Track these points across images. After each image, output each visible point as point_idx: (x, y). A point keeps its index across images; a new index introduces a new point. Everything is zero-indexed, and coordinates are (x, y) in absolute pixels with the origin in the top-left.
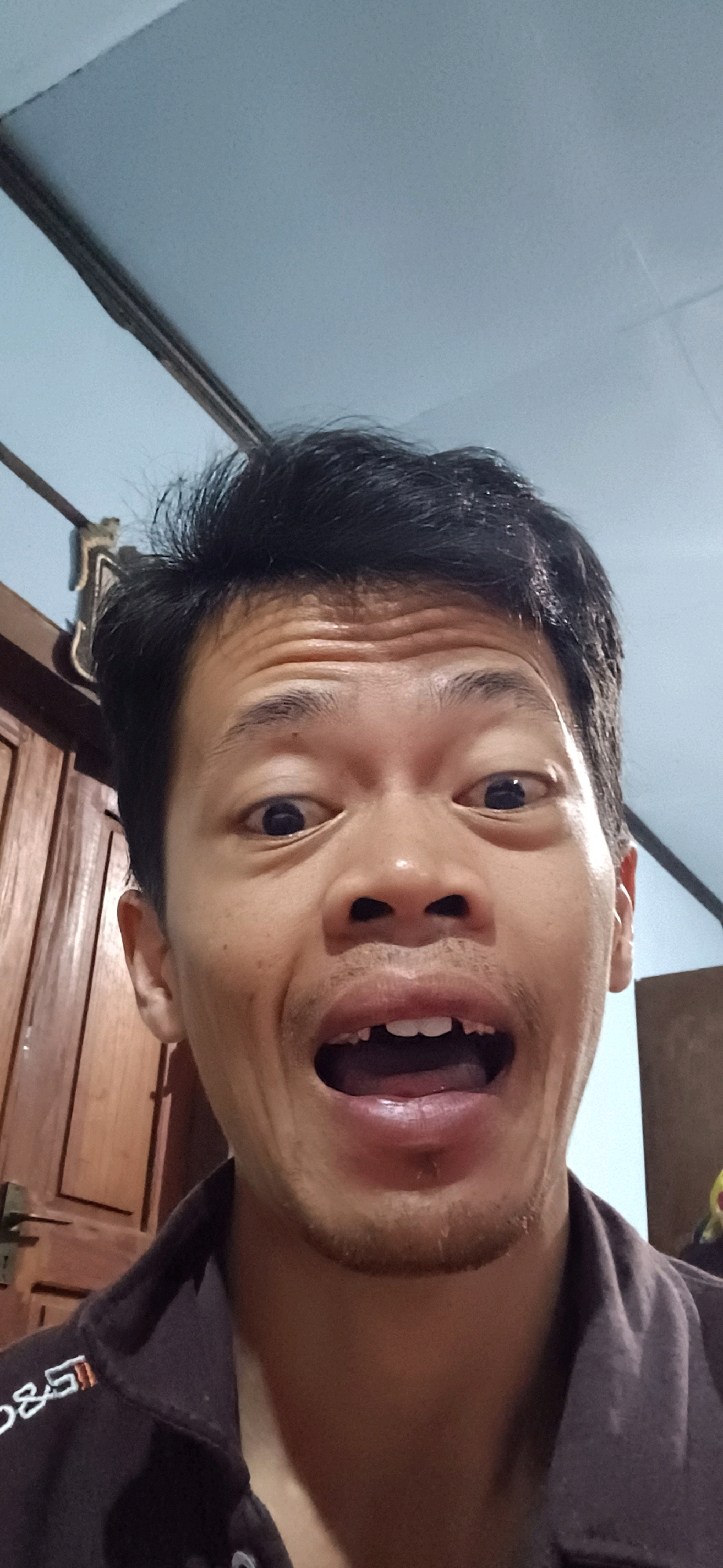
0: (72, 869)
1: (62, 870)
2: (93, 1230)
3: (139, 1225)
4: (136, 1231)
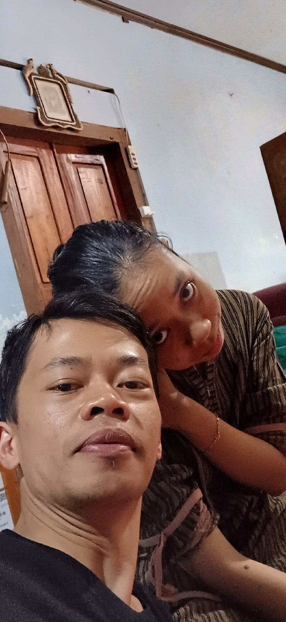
0: (70, 186)
1: (68, 188)
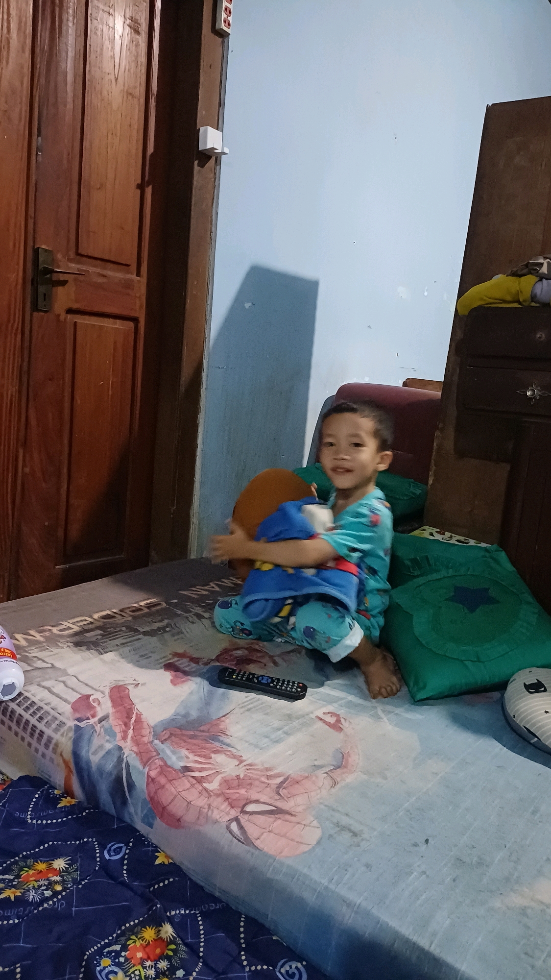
2: (104, 276)
3: (135, 274)
4: (134, 277)
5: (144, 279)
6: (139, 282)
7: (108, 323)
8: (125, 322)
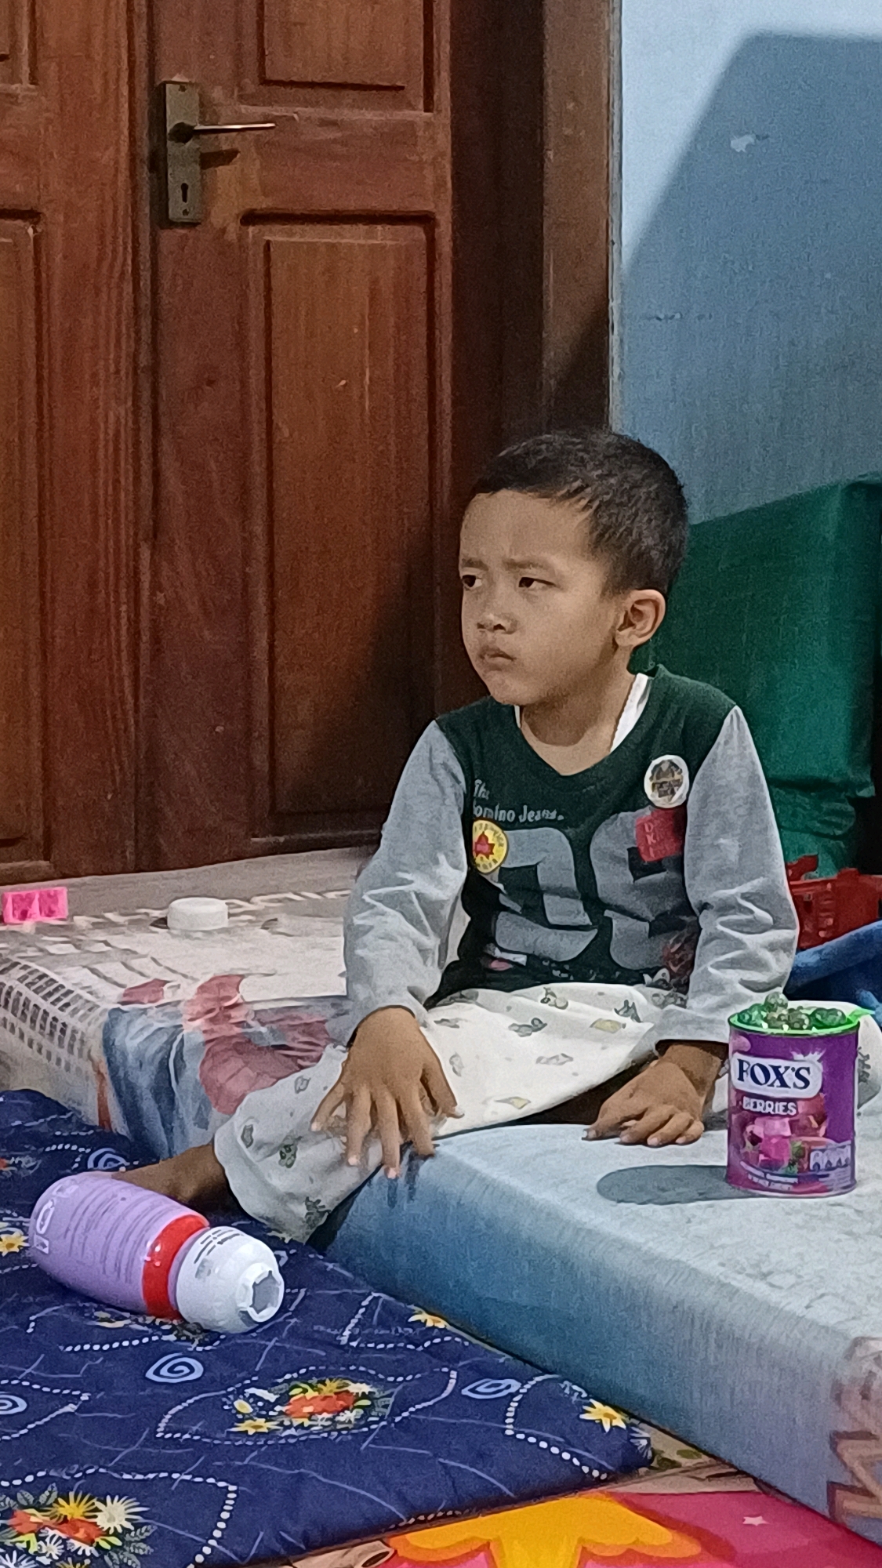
2: (334, 123)
3: (421, 106)
4: (419, 115)
5: (443, 117)
6: (428, 124)
7: (353, 236)
8: (402, 229)
